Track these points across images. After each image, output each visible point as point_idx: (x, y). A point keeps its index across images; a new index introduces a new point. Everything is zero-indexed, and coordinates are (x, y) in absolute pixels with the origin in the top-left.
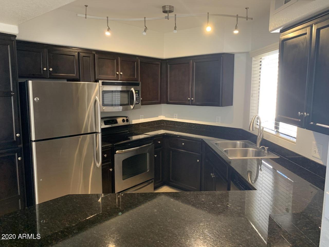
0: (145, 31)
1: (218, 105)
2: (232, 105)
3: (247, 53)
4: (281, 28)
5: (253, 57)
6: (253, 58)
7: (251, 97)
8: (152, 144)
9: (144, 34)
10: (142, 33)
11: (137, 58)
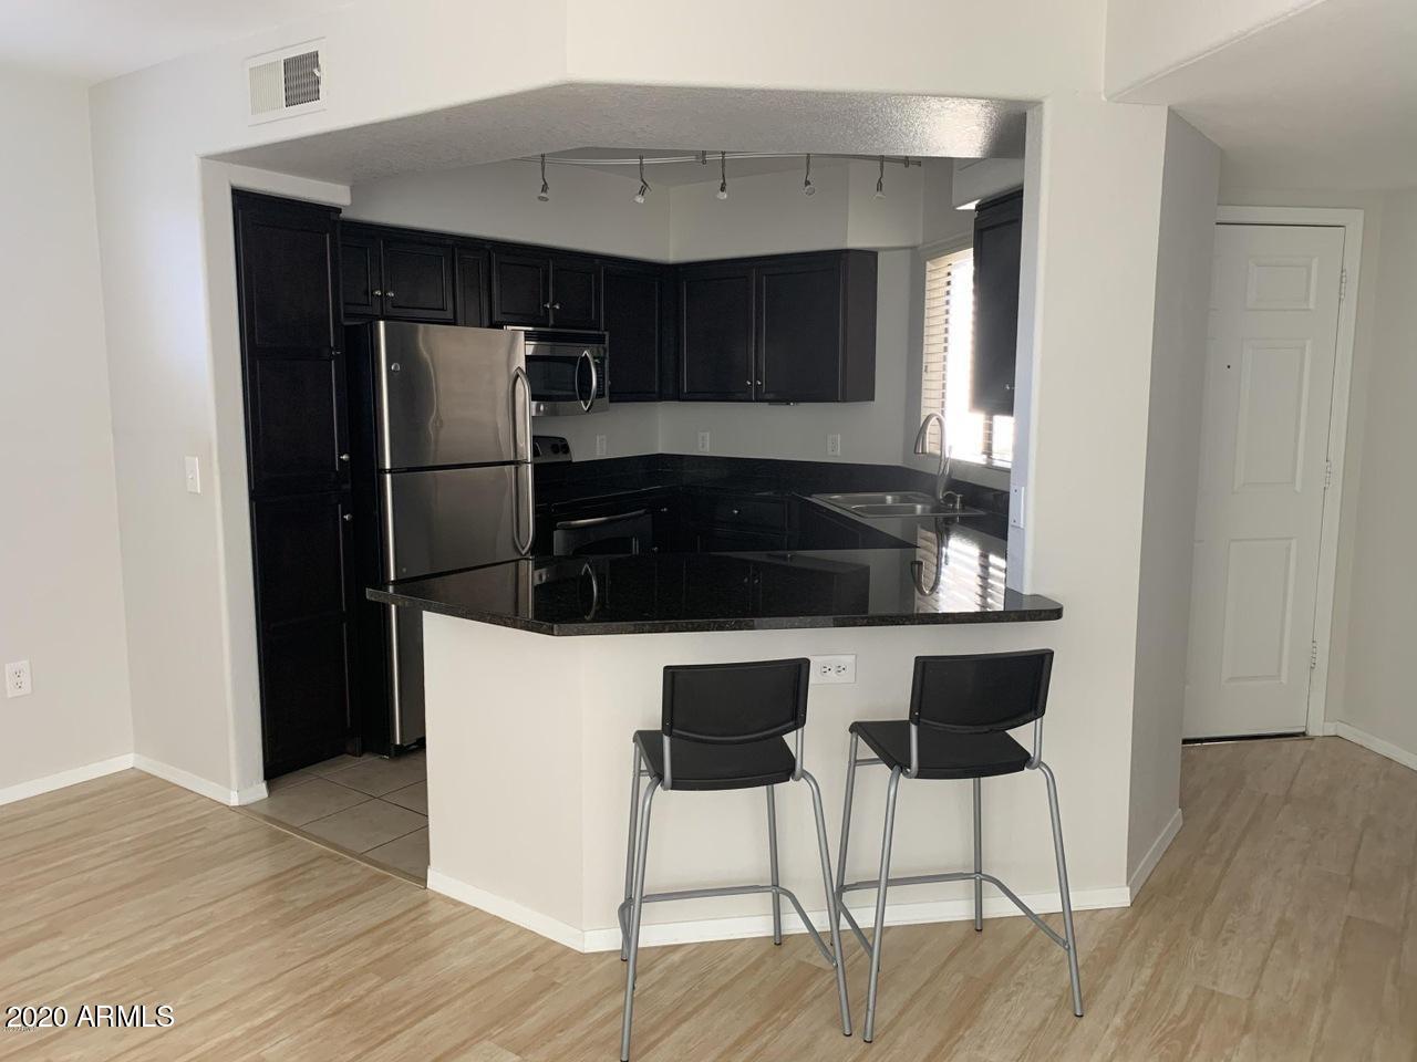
0: (642, 192)
1: (832, 398)
2: (873, 399)
3: (913, 248)
4: (976, 202)
5: (929, 260)
6: (928, 263)
7: (924, 373)
8: (646, 513)
9: (640, 199)
10: (634, 197)
11: (597, 261)
